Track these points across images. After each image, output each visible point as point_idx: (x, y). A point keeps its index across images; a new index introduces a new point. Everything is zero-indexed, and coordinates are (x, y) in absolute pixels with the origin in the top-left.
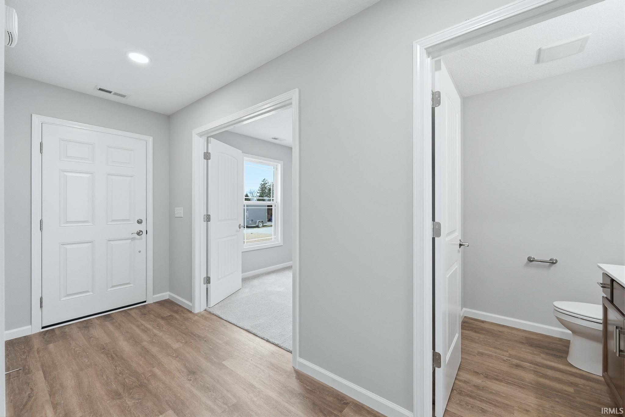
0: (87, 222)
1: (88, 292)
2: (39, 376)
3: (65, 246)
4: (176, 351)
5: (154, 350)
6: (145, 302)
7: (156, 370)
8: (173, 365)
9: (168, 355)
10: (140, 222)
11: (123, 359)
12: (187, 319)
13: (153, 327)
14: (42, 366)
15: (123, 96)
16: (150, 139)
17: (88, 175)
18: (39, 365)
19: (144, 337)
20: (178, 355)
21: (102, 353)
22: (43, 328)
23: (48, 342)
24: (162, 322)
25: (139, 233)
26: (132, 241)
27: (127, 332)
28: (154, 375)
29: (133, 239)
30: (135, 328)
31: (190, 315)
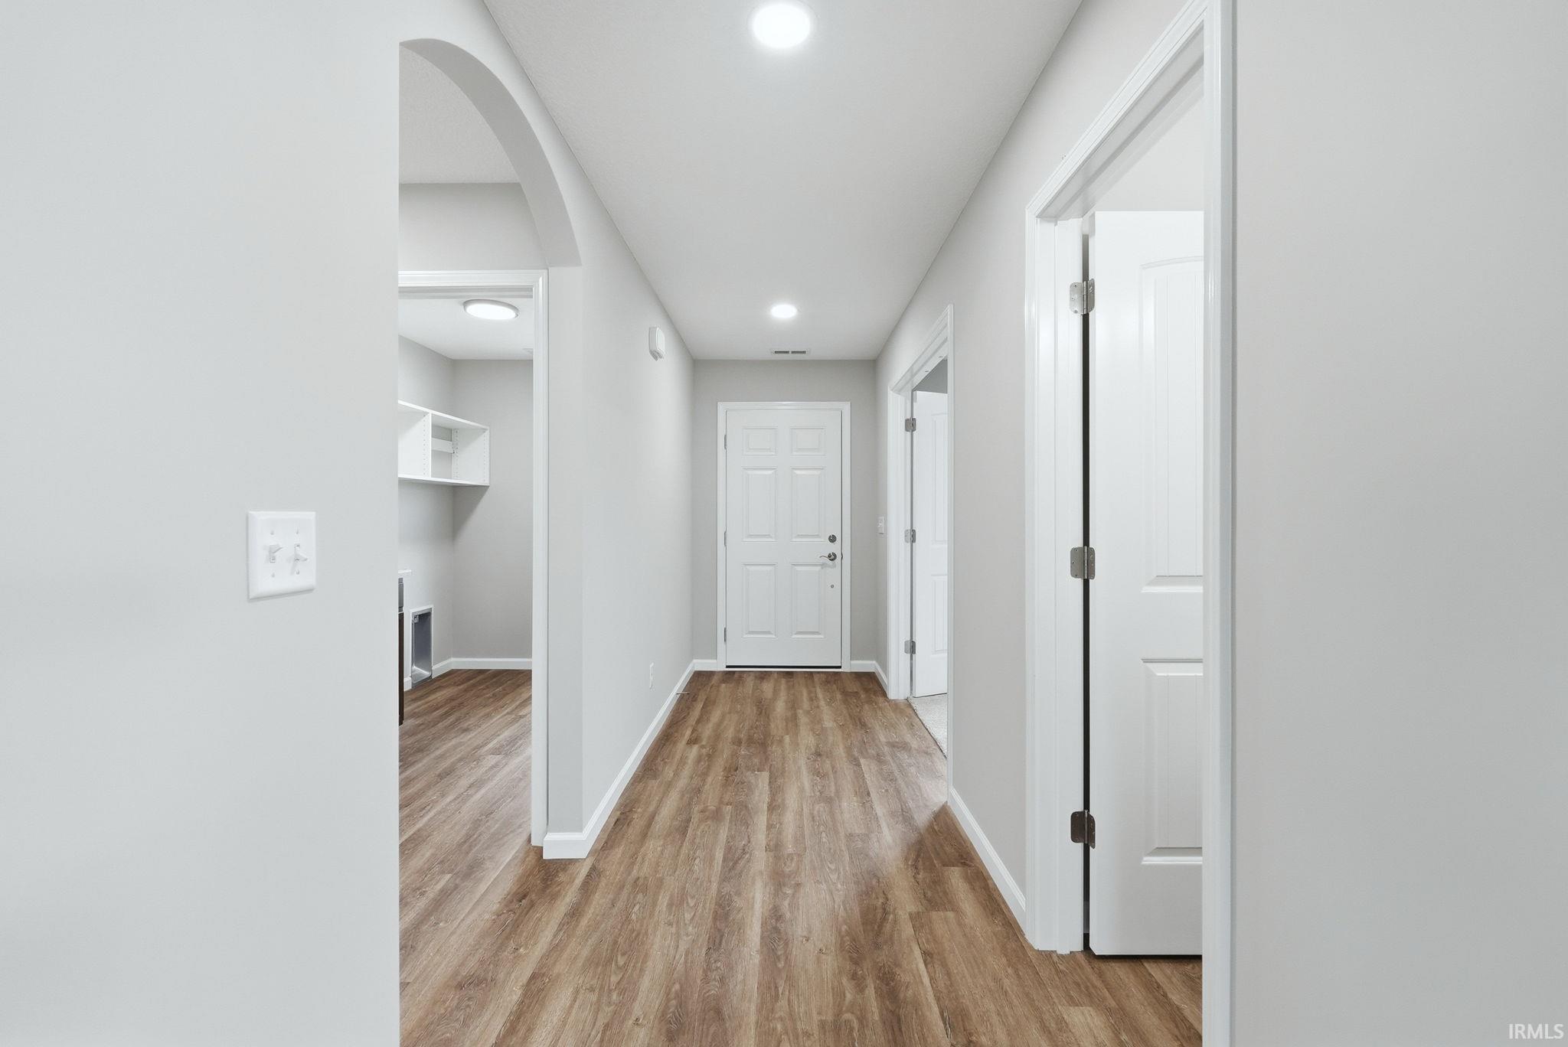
0: (769, 536)
1: (769, 633)
2: (699, 706)
3: (748, 567)
4: (824, 730)
5: (803, 719)
6: (840, 667)
7: (787, 739)
8: (807, 739)
9: (812, 730)
10: (832, 539)
11: (768, 718)
12: (870, 702)
13: (824, 698)
14: (706, 699)
15: (804, 352)
16: (846, 407)
17: (770, 472)
18: (705, 697)
19: (806, 705)
20: (820, 733)
21: (756, 705)
22: (727, 667)
23: (723, 681)
24: (839, 696)
25: (832, 557)
26: (822, 568)
27: (794, 694)
28: (781, 741)
29: (823, 565)
30: (805, 694)
31: (881, 699)
